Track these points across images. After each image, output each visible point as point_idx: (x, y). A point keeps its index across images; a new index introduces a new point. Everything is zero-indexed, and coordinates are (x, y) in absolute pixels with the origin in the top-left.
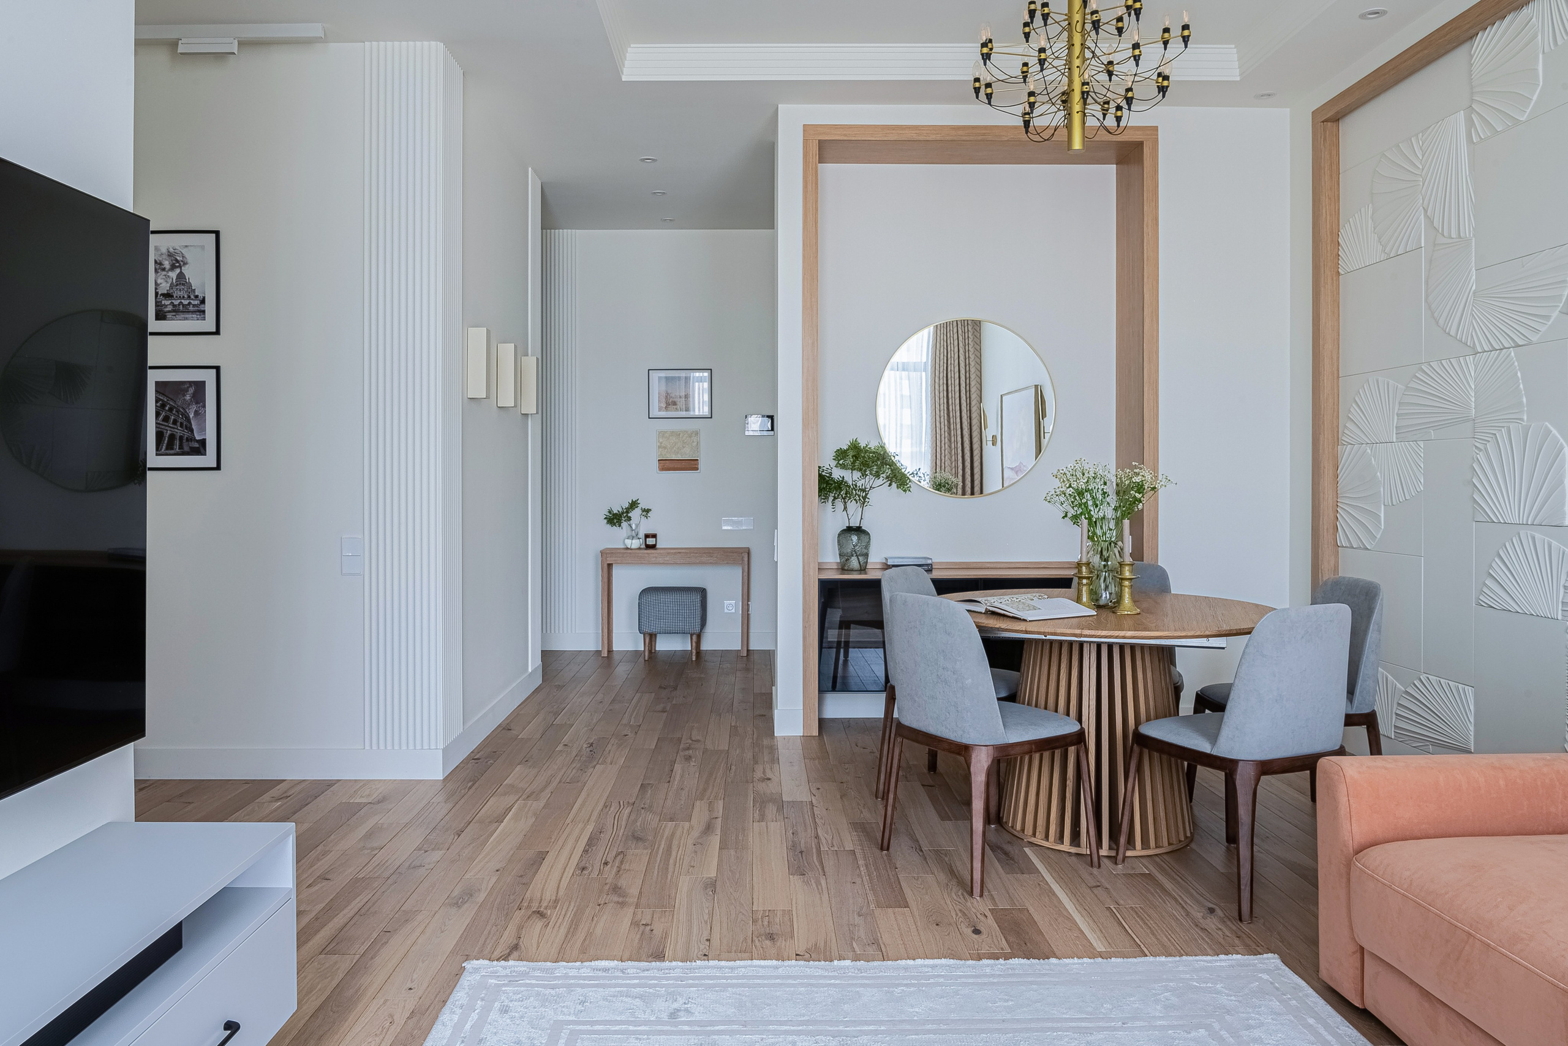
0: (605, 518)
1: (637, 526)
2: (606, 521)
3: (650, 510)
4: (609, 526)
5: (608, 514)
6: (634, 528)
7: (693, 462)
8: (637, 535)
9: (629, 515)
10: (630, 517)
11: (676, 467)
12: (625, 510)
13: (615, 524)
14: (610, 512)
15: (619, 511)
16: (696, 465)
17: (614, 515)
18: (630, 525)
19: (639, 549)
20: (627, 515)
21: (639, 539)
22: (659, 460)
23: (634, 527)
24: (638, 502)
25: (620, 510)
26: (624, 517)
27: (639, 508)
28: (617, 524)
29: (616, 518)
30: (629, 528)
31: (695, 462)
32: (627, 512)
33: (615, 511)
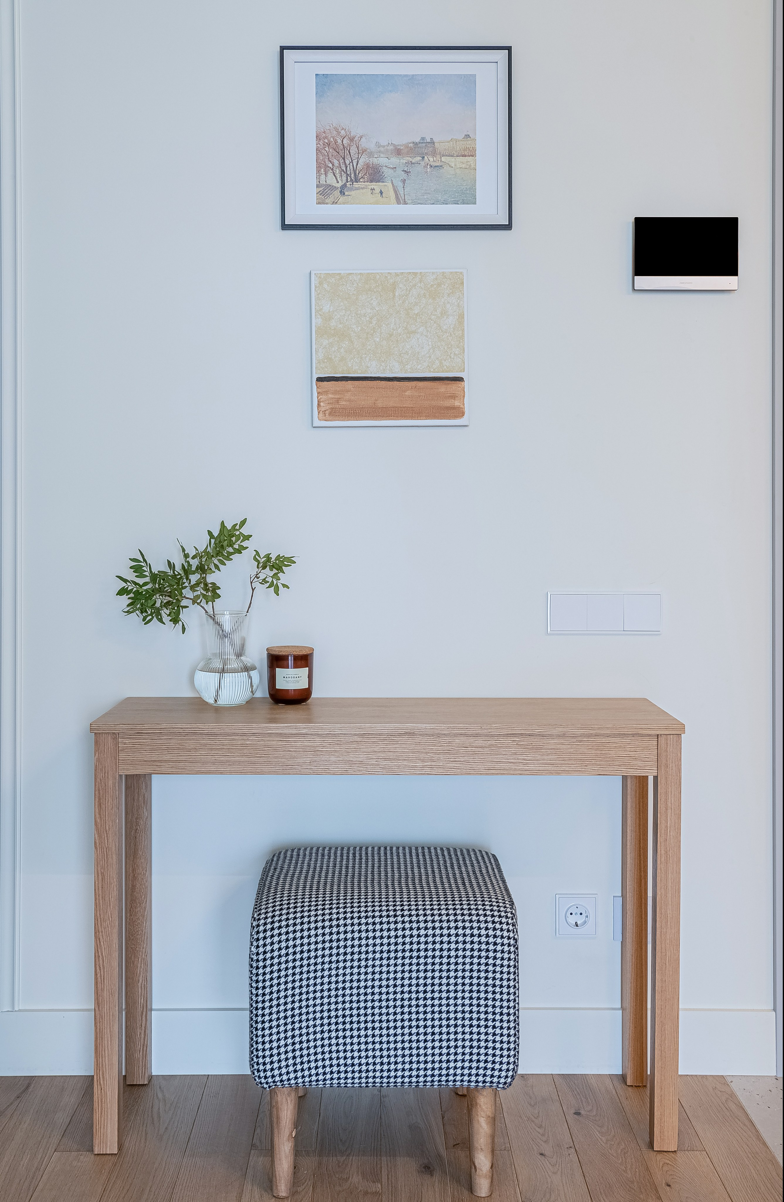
0: (122, 592)
1: (240, 619)
2: (125, 600)
3: (290, 561)
4: (136, 618)
5: (131, 575)
6: (227, 628)
7: (442, 388)
8: (239, 655)
9: (210, 578)
10: (215, 587)
11: (380, 404)
12: (195, 563)
13: (157, 614)
14: (138, 569)
15: (171, 565)
16: (453, 397)
17: (154, 577)
18: (213, 617)
19: (251, 703)
20: (203, 582)
21: (247, 669)
22: (320, 379)
23: (227, 621)
24: (245, 531)
25: (178, 561)
26: (193, 588)
27: (248, 555)
28: (165, 612)
29: (161, 591)
30: (210, 628)
31: (454, 386)
32: (202, 569)
33: (158, 566)
